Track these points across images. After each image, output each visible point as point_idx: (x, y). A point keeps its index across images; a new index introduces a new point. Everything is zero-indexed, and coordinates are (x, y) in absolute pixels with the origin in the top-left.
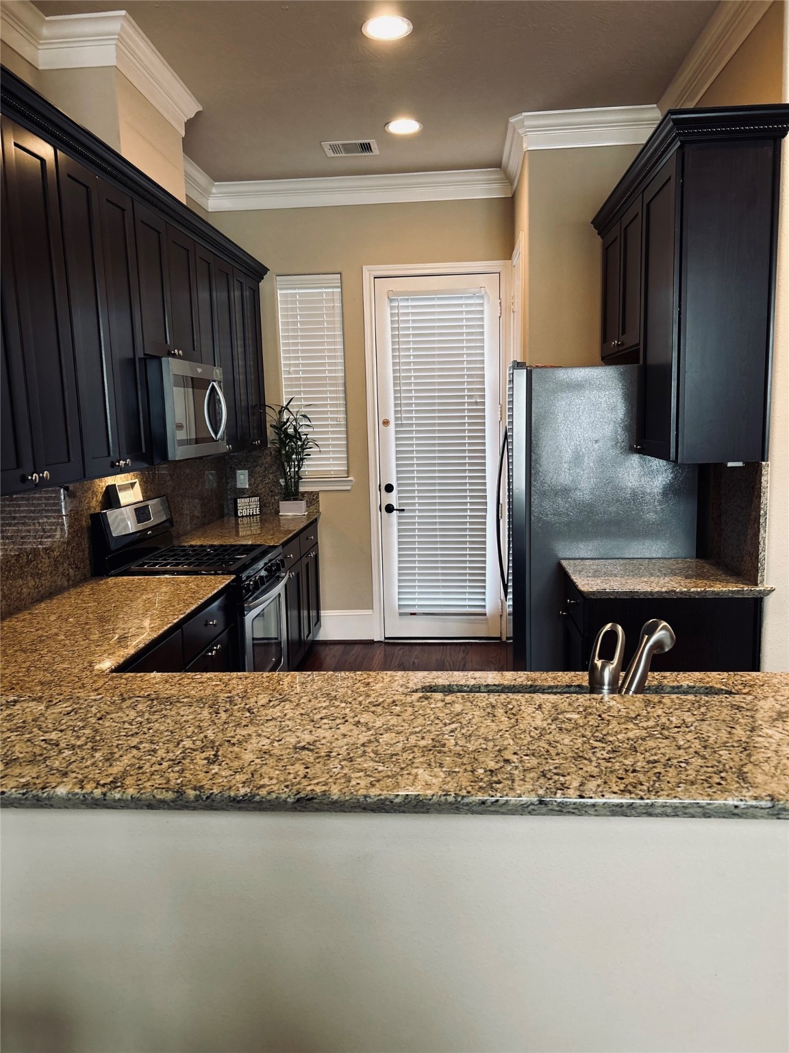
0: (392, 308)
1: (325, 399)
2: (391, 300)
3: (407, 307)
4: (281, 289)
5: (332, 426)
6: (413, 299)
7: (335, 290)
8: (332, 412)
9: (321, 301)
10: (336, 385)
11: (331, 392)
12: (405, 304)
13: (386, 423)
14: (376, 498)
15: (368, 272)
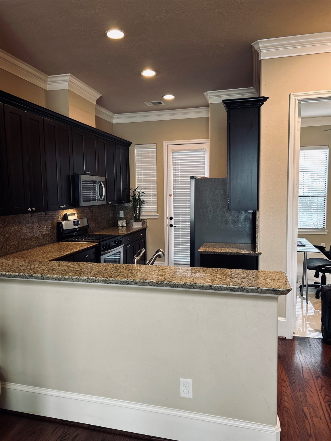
0: (173, 155)
1: (150, 187)
2: (173, 153)
3: (178, 155)
4: (136, 149)
5: (152, 196)
6: (180, 153)
7: (154, 149)
8: (152, 191)
9: (149, 153)
10: (154, 182)
11: (152, 184)
12: (177, 154)
13: (170, 195)
14: (166, 222)
15: (165, 143)
